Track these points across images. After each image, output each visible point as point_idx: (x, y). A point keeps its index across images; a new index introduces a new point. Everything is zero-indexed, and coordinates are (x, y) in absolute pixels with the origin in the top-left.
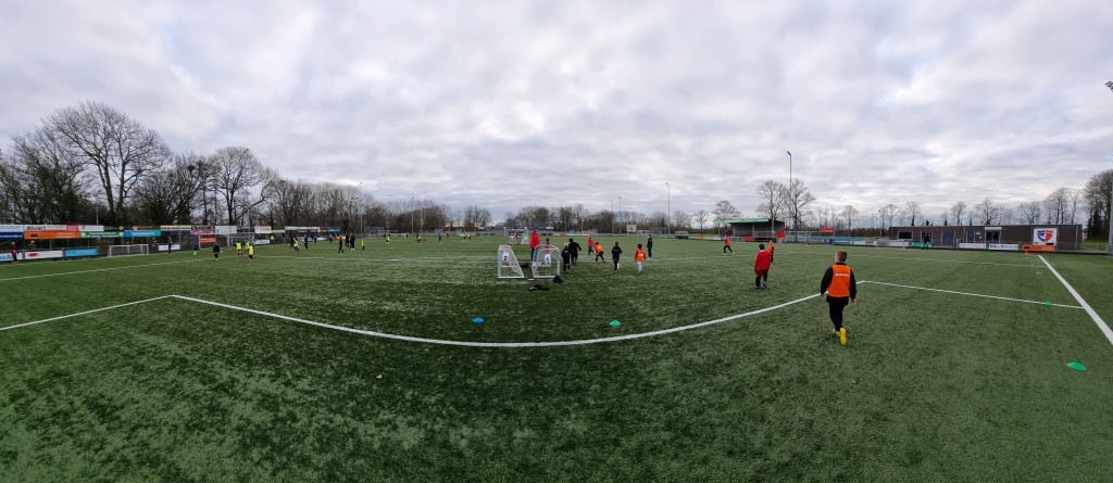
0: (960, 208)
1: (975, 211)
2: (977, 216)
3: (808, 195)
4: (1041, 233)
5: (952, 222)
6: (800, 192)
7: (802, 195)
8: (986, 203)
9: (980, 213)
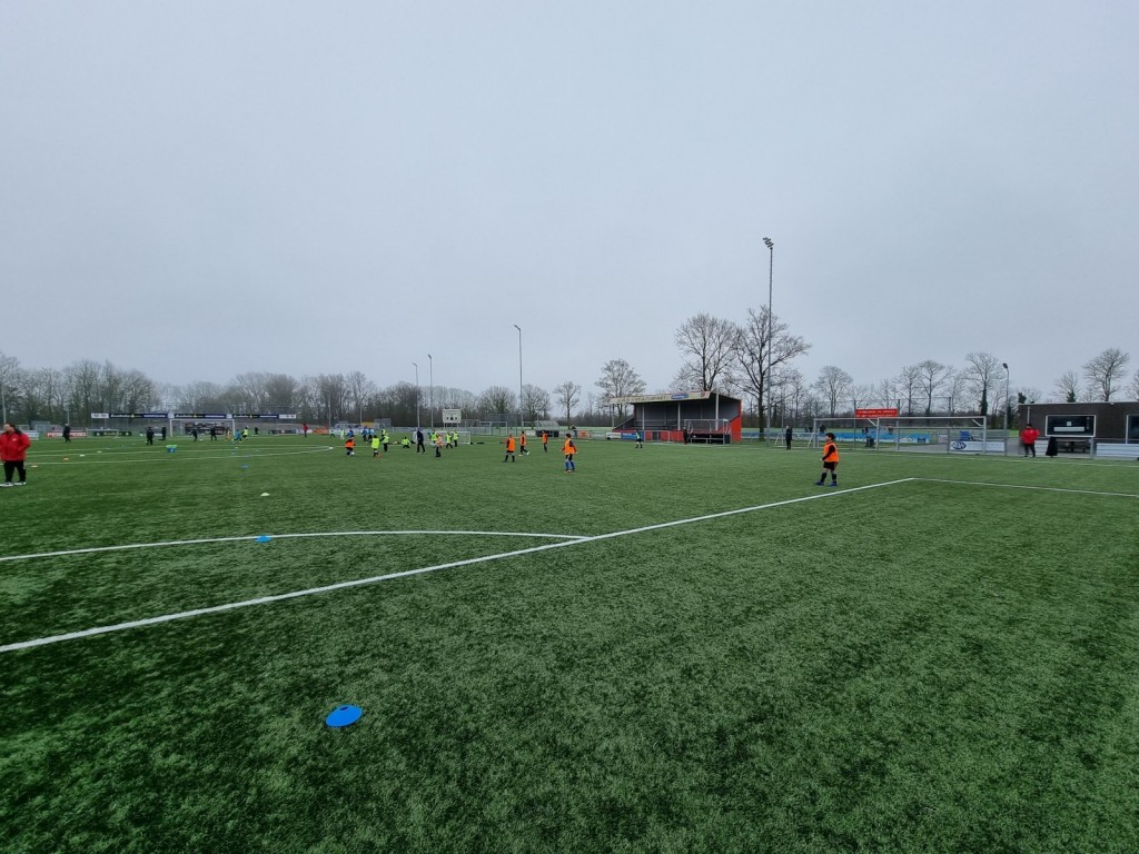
3: (787, 341)
7: (775, 340)
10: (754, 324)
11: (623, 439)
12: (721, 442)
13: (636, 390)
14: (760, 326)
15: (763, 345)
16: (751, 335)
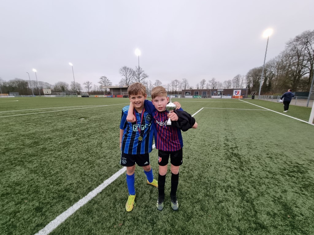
0: (203, 82)
1: (209, 83)
2: (209, 85)
3: (144, 74)
4: (236, 92)
5: (200, 88)
6: (141, 73)
7: (142, 74)
8: (213, 80)
9: (211, 84)
10: (137, 70)
11: (107, 97)
13: (109, 85)
15: (139, 75)
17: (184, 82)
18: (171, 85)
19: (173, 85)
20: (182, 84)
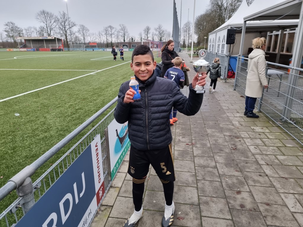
6: (66, 20)
10: (61, 16)
11: (27, 51)
12: (61, 51)
14: (63, 17)
15: (65, 23)
16: (61, 20)
17: (122, 29)
18: (103, 33)
19: (106, 34)
20: (119, 32)
